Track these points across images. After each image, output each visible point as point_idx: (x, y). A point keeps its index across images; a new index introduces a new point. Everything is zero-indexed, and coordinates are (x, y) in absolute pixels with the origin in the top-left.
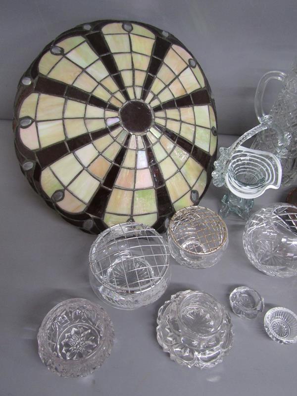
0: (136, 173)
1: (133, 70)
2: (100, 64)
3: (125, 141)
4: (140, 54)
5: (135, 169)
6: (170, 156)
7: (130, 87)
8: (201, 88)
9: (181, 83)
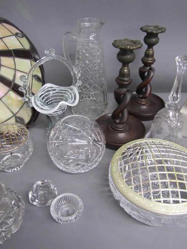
8: (24, 48)
9: (4, 42)
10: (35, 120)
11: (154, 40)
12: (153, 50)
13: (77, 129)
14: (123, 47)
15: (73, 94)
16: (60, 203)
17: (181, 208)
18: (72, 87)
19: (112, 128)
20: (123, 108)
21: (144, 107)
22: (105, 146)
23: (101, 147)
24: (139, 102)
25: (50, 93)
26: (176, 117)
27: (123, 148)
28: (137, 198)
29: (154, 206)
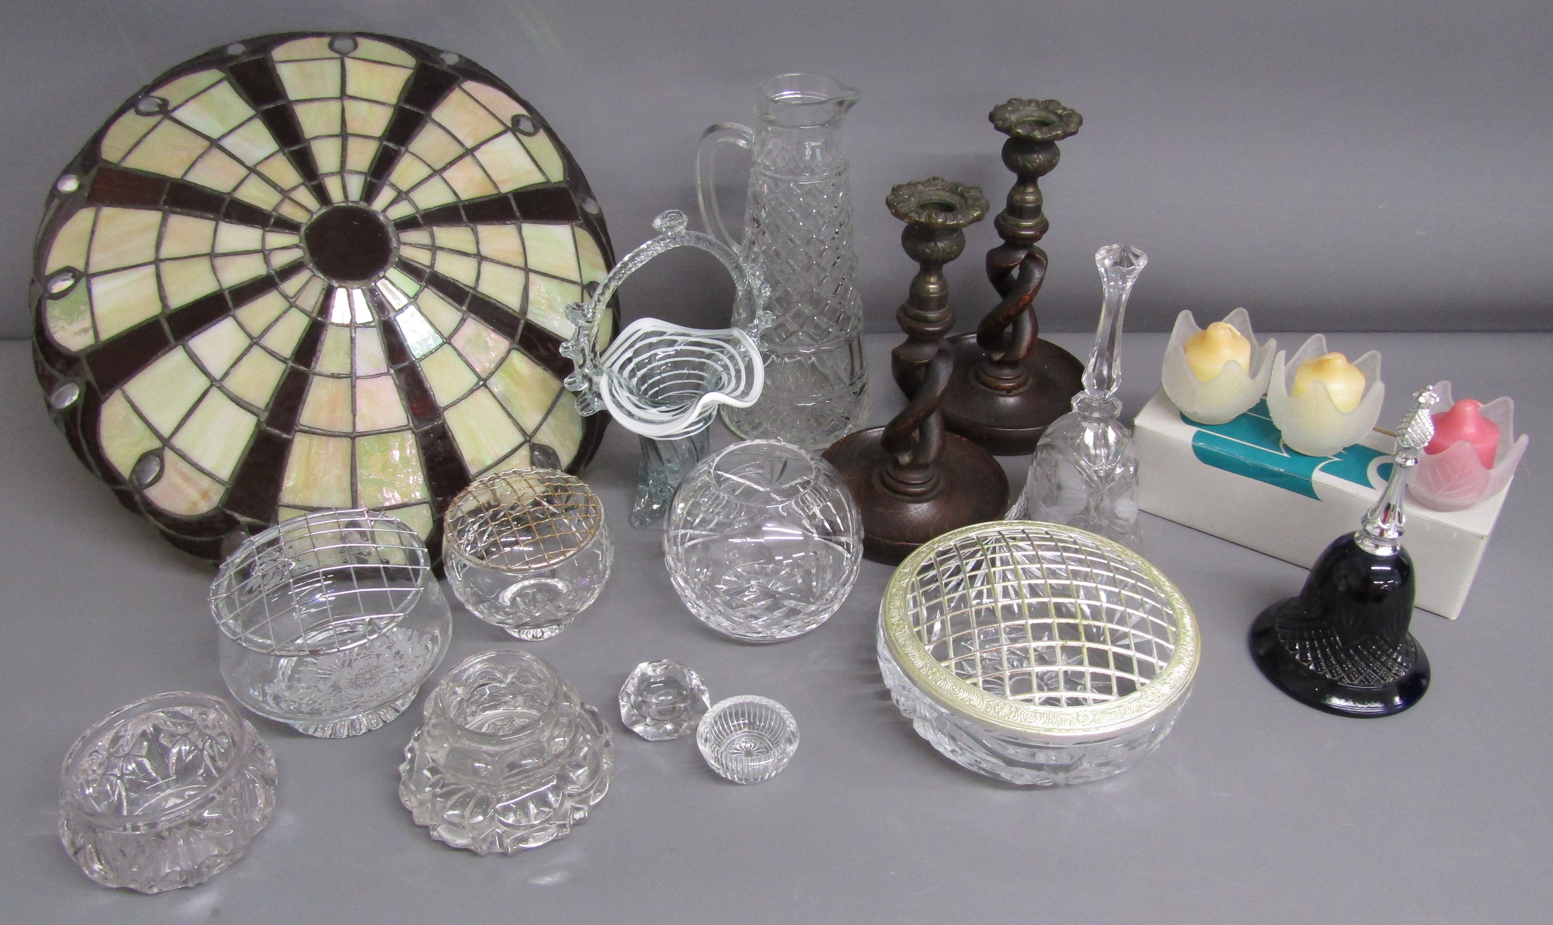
0: (353, 387)
1: (344, 135)
2: (259, 128)
3: (319, 305)
4: (366, 100)
5: (352, 377)
6: (450, 344)
7: (332, 174)
8: (548, 181)
9: (482, 167)
10: (591, 457)
11: (1039, 158)
12: (1037, 192)
13: (756, 487)
14: (923, 220)
15: (743, 360)
16: (727, 724)
17: (1091, 718)
18: (736, 332)
19: (885, 485)
20: (922, 414)
21: (1011, 401)
22: (861, 547)
23: (845, 553)
24: (990, 380)
25: (656, 354)
26: (1107, 445)
27: (924, 554)
28: (963, 695)
29: (1013, 714)
